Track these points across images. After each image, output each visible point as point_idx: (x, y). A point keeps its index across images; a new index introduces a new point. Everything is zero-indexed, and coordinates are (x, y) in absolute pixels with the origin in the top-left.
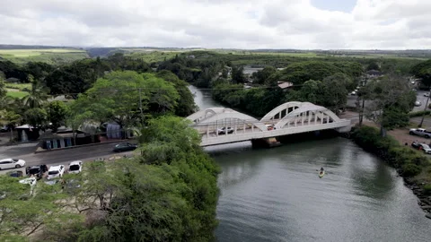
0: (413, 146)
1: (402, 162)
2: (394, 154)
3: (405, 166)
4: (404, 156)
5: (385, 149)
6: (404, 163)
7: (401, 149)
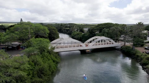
0: (146, 53)
1: (142, 59)
2: (138, 56)
3: (143, 61)
4: (142, 57)
5: (134, 54)
6: (142, 60)
7: (141, 54)
